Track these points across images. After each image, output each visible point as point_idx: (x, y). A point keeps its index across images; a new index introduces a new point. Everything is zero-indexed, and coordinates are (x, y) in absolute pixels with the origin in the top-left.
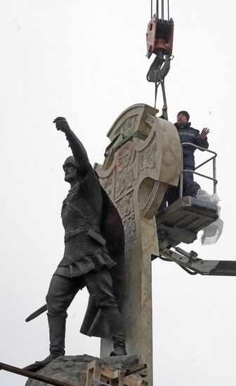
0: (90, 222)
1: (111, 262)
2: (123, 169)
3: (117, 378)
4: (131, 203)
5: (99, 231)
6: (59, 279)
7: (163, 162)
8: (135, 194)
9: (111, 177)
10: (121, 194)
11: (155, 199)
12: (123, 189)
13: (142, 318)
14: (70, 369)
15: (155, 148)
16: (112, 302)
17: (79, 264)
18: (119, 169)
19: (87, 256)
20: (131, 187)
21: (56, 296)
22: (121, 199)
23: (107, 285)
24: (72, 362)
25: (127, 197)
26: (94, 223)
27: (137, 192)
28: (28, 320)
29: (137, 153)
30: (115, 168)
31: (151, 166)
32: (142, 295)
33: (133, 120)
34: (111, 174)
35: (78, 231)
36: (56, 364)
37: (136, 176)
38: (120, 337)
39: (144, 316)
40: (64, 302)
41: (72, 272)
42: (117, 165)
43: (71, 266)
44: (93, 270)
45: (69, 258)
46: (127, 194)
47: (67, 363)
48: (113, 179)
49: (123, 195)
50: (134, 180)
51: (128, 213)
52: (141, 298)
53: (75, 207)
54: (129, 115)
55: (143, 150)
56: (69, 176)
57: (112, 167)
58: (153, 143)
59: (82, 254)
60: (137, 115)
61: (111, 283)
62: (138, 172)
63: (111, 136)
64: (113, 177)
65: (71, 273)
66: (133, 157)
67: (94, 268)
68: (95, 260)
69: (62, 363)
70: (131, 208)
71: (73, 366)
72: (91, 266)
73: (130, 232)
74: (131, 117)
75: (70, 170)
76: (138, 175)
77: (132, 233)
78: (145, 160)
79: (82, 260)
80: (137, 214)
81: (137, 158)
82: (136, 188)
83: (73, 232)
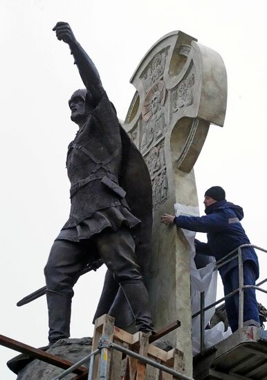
0: (105, 168)
1: (133, 220)
2: (151, 117)
3: (138, 342)
4: (161, 156)
5: (117, 181)
6: (63, 245)
7: (203, 93)
8: (167, 142)
9: (135, 132)
10: (148, 147)
11: (193, 143)
12: (150, 140)
13: (177, 295)
14: (75, 354)
15: (193, 81)
16: (134, 272)
17: (89, 223)
18: (146, 118)
19: (100, 210)
20: (161, 135)
21: (58, 267)
22: (148, 153)
23: (127, 249)
24: (78, 346)
25: (156, 149)
26: (111, 170)
27: (169, 140)
28: (20, 304)
29: (169, 92)
30: (141, 118)
31: (188, 102)
32: (177, 266)
33: (164, 55)
34: (135, 127)
35: (88, 179)
36: (55, 349)
37: (167, 120)
38: (146, 320)
39: (180, 293)
40: (69, 274)
41: (81, 234)
42: (143, 114)
43: (78, 228)
44: (108, 228)
45: (76, 216)
46: (156, 146)
47: (71, 347)
48: (138, 133)
49: (151, 147)
50: (165, 125)
51: (157, 168)
52: (175, 270)
53: (84, 150)
54: (159, 49)
55: (177, 87)
56: (76, 113)
57: (137, 118)
58: (190, 75)
59: (93, 208)
60: (169, 47)
61: (133, 248)
62: (171, 114)
63: (135, 81)
64: (138, 131)
65: (79, 234)
66: (164, 99)
67: (110, 225)
68: (112, 216)
69: (63, 347)
70: (162, 161)
71: (80, 350)
72: (107, 222)
73: (160, 191)
74: (161, 52)
75: (77, 106)
76: (171, 118)
77: (163, 192)
78: (179, 99)
79: (92, 217)
80: (169, 166)
81: (169, 98)
82: (168, 135)
83: (81, 182)
